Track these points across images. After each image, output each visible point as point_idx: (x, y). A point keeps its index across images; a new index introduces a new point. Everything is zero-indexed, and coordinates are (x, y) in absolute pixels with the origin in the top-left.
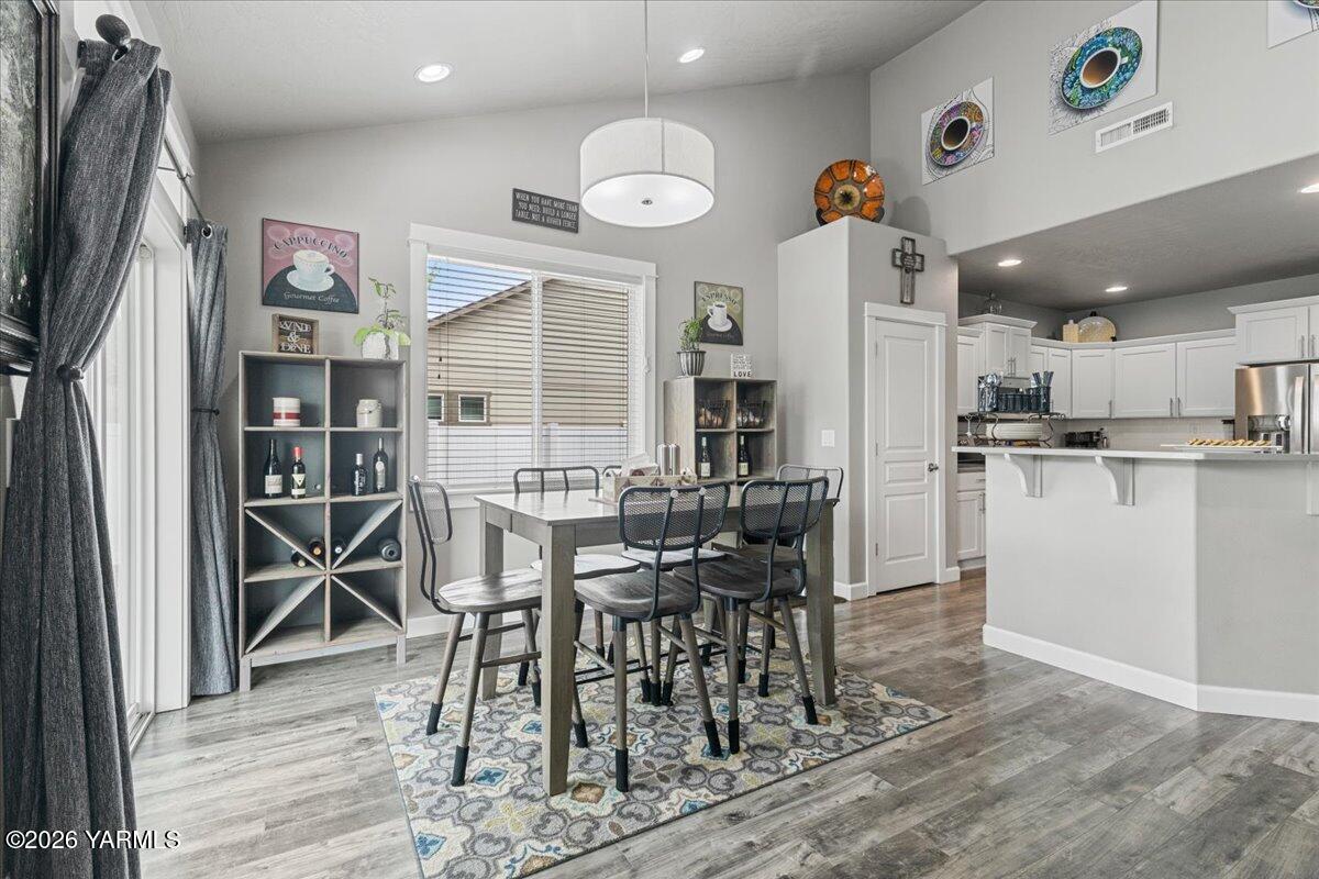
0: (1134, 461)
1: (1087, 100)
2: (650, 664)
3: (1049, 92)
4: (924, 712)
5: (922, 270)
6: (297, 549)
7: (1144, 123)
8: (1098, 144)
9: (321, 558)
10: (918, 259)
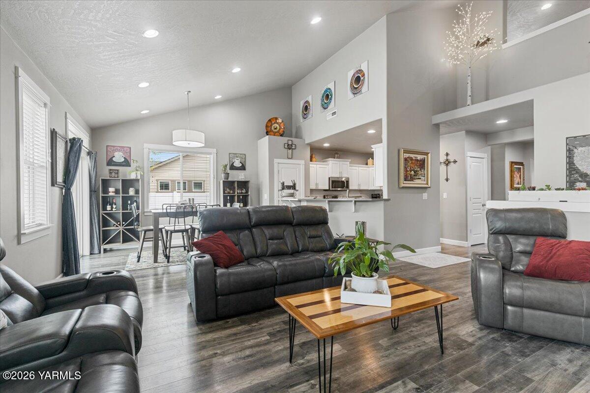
1: (325, 106)
2: (186, 245)
3: (319, 102)
5: (295, 149)
6: (115, 223)
7: (333, 114)
8: (327, 118)
9: (120, 225)
10: (294, 146)
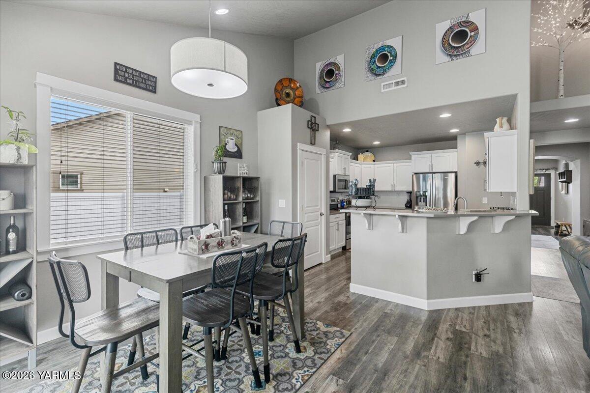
0: (406, 216)
1: (378, 71)
3: (364, 65)
4: (342, 333)
5: (318, 130)
7: (397, 84)
8: (382, 89)
10: (317, 125)
